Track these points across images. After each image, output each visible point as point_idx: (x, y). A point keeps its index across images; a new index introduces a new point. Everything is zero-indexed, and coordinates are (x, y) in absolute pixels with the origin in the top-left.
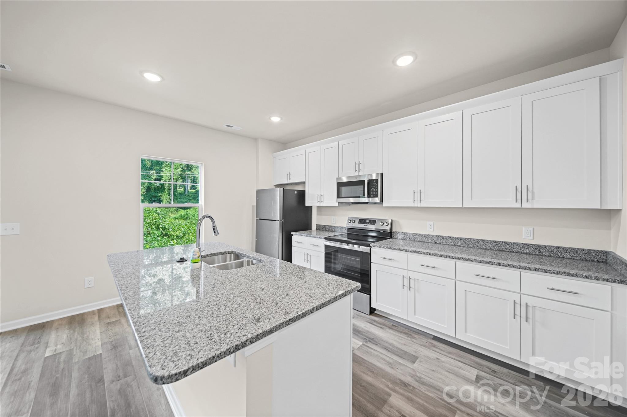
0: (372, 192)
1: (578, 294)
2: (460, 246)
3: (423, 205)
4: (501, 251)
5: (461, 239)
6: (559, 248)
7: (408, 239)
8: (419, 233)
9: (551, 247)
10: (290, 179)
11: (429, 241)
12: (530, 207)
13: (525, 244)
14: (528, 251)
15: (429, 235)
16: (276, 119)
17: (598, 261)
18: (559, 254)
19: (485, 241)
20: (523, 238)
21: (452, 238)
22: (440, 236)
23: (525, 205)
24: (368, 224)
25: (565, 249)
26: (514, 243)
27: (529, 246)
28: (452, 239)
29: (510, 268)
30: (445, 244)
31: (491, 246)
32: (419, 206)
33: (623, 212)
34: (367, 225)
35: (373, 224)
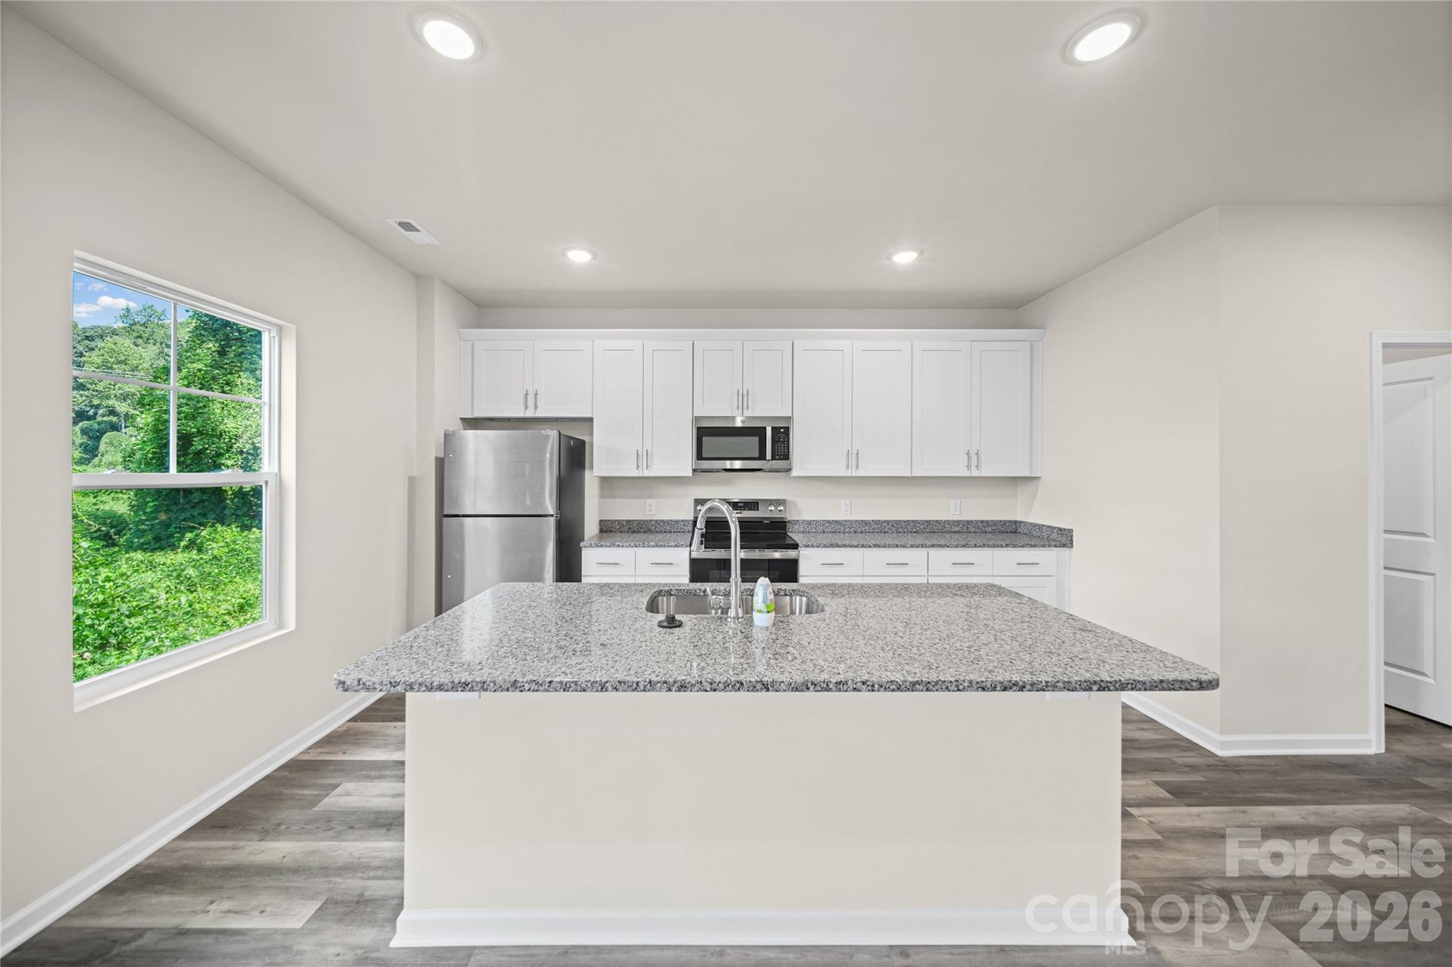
0: (778, 449)
1: (1038, 564)
2: (887, 532)
3: (860, 473)
4: (932, 532)
5: (888, 522)
6: (983, 521)
7: (814, 530)
8: (830, 518)
9: (977, 521)
10: (536, 407)
11: (847, 530)
12: (978, 475)
13: (955, 521)
14: (957, 529)
15: (846, 521)
16: (579, 257)
17: (1011, 532)
18: (983, 529)
19: (916, 521)
20: (951, 513)
21: (877, 522)
22: (862, 521)
23: (975, 473)
24: (744, 510)
25: (987, 522)
26: (945, 521)
27: (959, 522)
28: (877, 524)
29: (984, 549)
30: (869, 532)
31: (922, 527)
32: (854, 475)
33: (1042, 480)
34: (741, 513)
35: (754, 510)
